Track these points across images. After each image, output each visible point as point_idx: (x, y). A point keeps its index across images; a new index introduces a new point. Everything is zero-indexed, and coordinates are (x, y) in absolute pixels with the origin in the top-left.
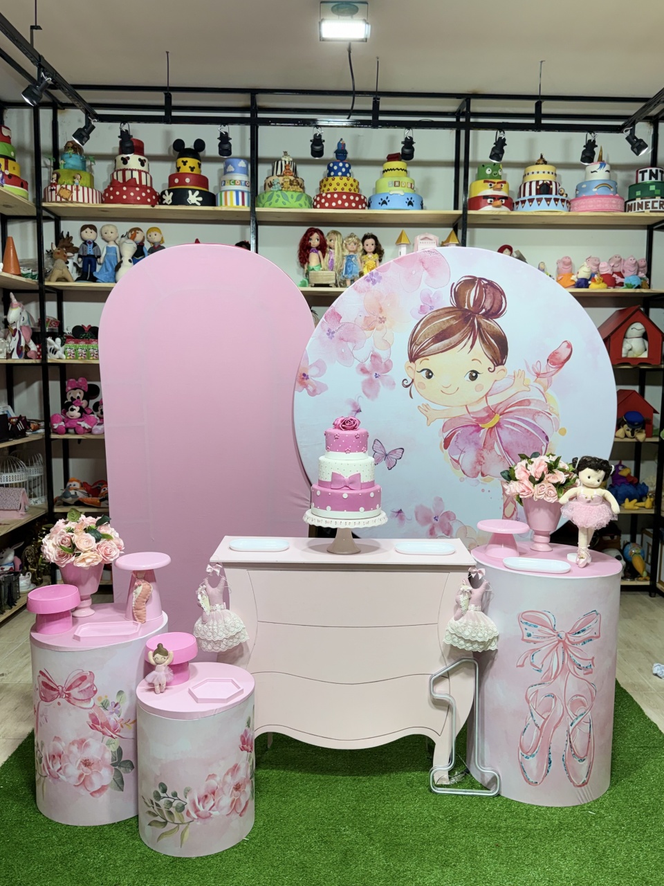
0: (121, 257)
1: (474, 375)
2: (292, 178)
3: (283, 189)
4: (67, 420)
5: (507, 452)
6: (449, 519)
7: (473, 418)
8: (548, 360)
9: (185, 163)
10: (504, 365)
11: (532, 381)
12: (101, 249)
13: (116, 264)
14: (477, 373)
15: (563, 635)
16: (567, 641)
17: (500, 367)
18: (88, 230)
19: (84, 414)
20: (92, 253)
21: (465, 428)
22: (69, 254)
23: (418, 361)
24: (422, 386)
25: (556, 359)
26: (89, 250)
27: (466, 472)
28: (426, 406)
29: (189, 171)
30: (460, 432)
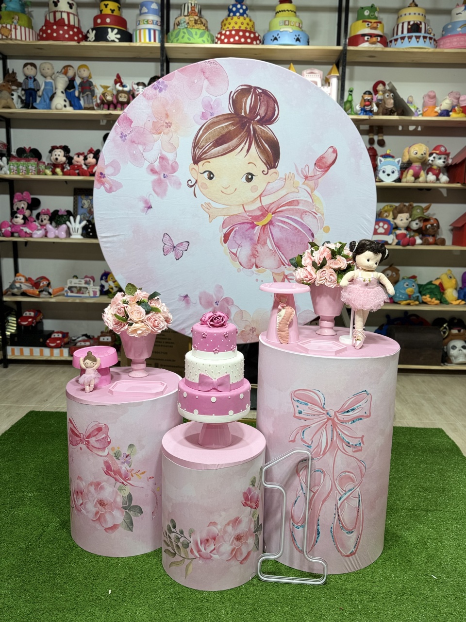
0: (56, 89)
1: (250, 177)
2: (197, 18)
3: (189, 27)
4: (13, 226)
5: (278, 247)
6: (228, 304)
7: (249, 216)
8: (315, 164)
9: (106, 6)
10: (276, 168)
11: (301, 183)
12: (40, 83)
13: (51, 94)
14: (252, 175)
15: (332, 413)
16: (336, 419)
17: (273, 170)
18: (29, 67)
19: (26, 220)
20: (33, 87)
21: (242, 225)
22: (14, 87)
23: (200, 163)
24: (205, 186)
25: (323, 163)
26: (30, 84)
27: (242, 264)
28: (209, 204)
29: (109, 12)
30: (237, 228)
